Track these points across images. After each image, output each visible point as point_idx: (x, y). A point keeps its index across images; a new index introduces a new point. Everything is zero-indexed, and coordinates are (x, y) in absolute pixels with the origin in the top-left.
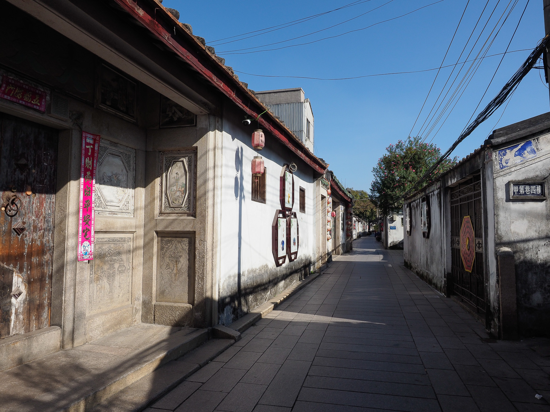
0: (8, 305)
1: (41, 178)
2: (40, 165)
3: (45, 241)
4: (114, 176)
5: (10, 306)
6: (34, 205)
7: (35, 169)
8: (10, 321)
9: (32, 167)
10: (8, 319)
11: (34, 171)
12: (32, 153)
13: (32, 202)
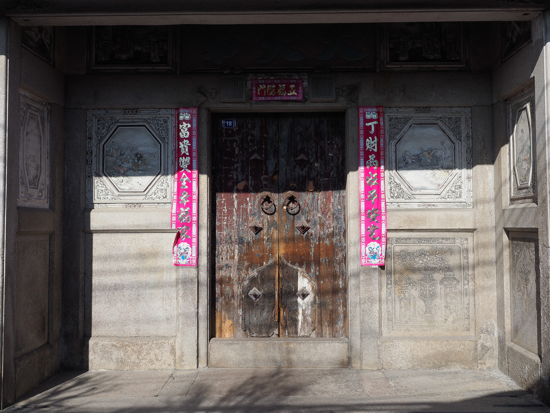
0: (294, 304)
1: (326, 171)
2: (324, 157)
3: (336, 241)
4: (426, 153)
5: (297, 306)
6: (319, 201)
7: (317, 163)
8: (297, 321)
9: (314, 161)
10: (296, 318)
11: (316, 165)
12: (313, 146)
13: (316, 198)
